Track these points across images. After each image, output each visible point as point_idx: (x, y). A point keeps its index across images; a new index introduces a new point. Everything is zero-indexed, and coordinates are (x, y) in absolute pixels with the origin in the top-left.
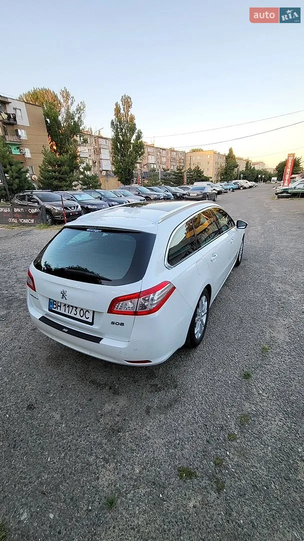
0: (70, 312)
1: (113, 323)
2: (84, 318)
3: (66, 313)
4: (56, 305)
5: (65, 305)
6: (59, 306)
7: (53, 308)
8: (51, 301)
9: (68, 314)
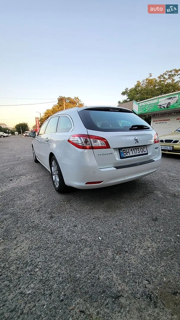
1: (155, 148)
4: (125, 152)
5: (131, 150)
6: (128, 152)
7: (124, 155)
8: (121, 151)
9: (135, 154)
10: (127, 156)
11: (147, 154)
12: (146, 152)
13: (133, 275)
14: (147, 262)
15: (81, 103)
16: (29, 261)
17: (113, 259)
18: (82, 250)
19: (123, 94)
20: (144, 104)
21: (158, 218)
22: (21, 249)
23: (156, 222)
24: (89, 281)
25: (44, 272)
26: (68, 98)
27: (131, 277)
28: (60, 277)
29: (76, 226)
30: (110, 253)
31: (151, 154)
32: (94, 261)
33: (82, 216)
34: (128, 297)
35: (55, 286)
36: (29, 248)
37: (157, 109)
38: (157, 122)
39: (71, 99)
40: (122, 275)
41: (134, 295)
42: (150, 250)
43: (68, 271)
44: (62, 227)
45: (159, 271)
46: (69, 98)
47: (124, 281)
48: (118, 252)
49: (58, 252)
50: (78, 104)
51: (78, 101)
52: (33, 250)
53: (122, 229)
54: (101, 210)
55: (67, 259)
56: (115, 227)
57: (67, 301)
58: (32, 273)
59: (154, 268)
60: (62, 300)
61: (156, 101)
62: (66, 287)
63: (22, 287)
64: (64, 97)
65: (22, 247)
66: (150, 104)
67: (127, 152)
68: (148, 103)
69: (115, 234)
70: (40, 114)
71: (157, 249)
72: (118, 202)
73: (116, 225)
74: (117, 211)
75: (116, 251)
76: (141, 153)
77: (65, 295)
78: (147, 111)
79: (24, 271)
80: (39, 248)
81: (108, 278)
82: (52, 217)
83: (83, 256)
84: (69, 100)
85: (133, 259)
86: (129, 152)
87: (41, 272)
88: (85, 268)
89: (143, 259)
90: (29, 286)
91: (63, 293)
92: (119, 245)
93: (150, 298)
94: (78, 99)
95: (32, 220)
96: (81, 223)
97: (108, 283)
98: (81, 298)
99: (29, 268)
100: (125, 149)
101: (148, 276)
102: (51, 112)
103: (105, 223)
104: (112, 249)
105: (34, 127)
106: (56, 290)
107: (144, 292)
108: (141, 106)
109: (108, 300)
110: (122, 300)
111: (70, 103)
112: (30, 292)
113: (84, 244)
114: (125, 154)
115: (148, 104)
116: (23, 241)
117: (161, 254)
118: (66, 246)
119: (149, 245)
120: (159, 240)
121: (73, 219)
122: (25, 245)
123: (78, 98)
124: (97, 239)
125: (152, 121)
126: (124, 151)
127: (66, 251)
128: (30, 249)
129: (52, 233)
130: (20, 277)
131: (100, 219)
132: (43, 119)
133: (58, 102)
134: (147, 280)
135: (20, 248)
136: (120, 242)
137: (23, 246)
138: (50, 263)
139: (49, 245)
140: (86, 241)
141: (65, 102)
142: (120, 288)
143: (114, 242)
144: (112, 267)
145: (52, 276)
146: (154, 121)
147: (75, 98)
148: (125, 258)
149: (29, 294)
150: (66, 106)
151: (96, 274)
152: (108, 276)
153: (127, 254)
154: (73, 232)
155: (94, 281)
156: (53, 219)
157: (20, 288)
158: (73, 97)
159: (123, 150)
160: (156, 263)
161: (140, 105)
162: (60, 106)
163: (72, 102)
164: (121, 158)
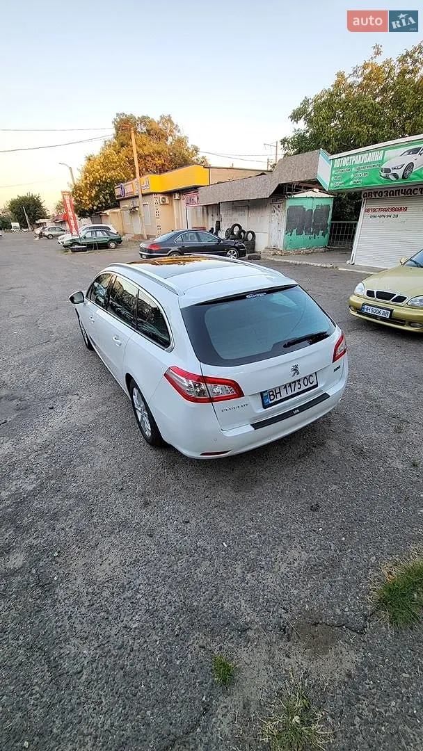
3: (289, 394)
4: (273, 395)
5: (285, 387)
6: (278, 393)
7: (271, 400)
8: (265, 396)
9: (292, 394)
10: (275, 400)
11: (316, 386)
12: (315, 384)
13: (268, 601)
14: (289, 584)
15: (180, 135)
16: (125, 583)
17: (243, 579)
18: (198, 566)
19: (296, 116)
20: (345, 162)
21: (320, 504)
22: (110, 564)
23: (316, 513)
24: (210, 611)
25: (149, 600)
26: (144, 120)
27: (265, 604)
28: (171, 606)
29: (188, 522)
30: (238, 571)
31: (323, 384)
32: (216, 583)
33: (197, 502)
34: (258, 629)
35: (166, 618)
36: (120, 563)
37: (377, 181)
38: (374, 214)
39: (151, 121)
40: (254, 602)
41: (265, 627)
42: (296, 564)
43: (182, 597)
44: (166, 525)
45: (302, 596)
46: (144, 117)
47: (254, 611)
48: (250, 568)
49: (165, 569)
50: (170, 139)
51: (171, 131)
52: (128, 566)
53: (260, 526)
54: (229, 488)
55: (179, 579)
56: (251, 524)
57: (183, 636)
58: (134, 600)
59: (296, 592)
60: (178, 635)
61: (377, 156)
62: (180, 619)
63: (125, 619)
64: (132, 117)
65: (111, 561)
66: (361, 165)
67: (276, 394)
68: (358, 160)
69: (248, 536)
70: (70, 168)
71: (306, 562)
72: (258, 468)
73: (252, 519)
74: (256, 489)
75: (248, 567)
76: (304, 388)
77: (180, 629)
78: (351, 183)
79: (122, 598)
80: (137, 561)
81: (235, 607)
82: (146, 504)
83: (201, 575)
84: (145, 125)
85: (270, 580)
86: (280, 393)
87: (146, 599)
88: (204, 593)
89: (284, 578)
90: (134, 618)
91: (177, 627)
92: (253, 557)
93: (284, 630)
94: (172, 123)
95: (116, 511)
96: (196, 515)
97: (234, 613)
98: (199, 631)
99: (128, 594)
101: (286, 602)
102: (99, 167)
103: (234, 515)
104: (243, 564)
105: (59, 208)
106: (168, 623)
107: (278, 623)
108: (340, 168)
109: (233, 633)
110: (250, 633)
111: (149, 134)
112: (136, 625)
113: (201, 556)
115: (357, 163)
116: (109, 551)
117: (312, 569)
118: (175, 558)
119: (297, 555)
120: (313, 548)
121: (182, 508)
122: (114, 558)
124: (221, 546)
125: (362, 210)
126: (271, 393)
127: (175, 567)
128: (123, 564)
129: (151, 536)
130: (118, 607)
131: (226, 508)
132: (80, 190)
133: (114, 131)
134: (284, 609)
135: (107, 562)
136: (255, 551)
137: (110, 558)
138: (155, 586)
139: (149, 556)
140: (205, 550)
141: (135, 132)
142: (249, 619)
143: (245, 552)
144: (241, 591)
145: (160, 605)
146: (367, 211)
147: (162, 118)
148: (259, 578)
149: (136, 628)
150: (140, 147)
151: (219, 601)
152: (234, 604)
153: (263, 571)
154: (184, 534)
155: (216, 610)
156: (150, 508)
157: (122, 621)
160: (300, 585)
161: (337, 164)
162: (122, 145)
163: (156, 133)
164: (265, 407)
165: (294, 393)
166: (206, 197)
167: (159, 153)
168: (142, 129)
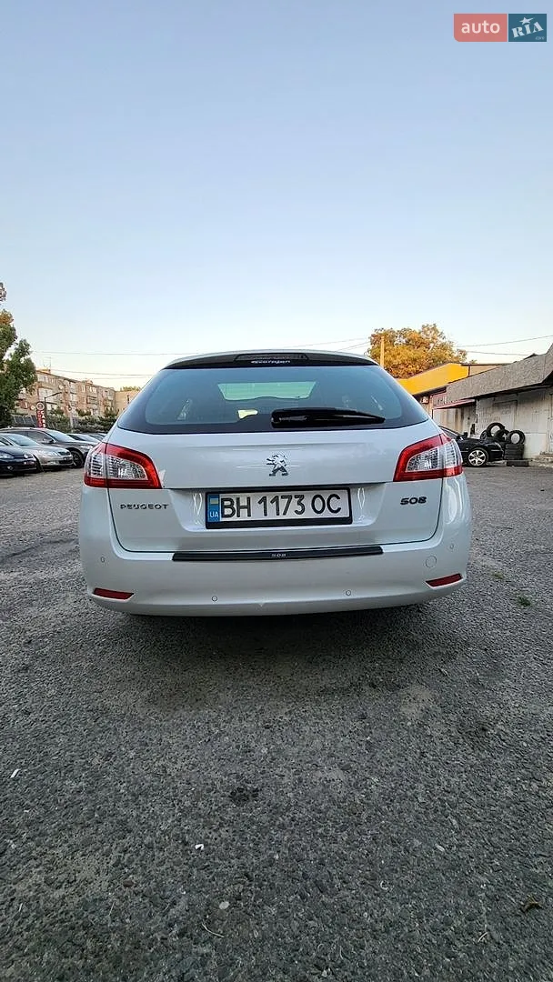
0: (281, 512)
1: (404, 502)
2: (327, 514)
3: (272, 516)
4: (231, 507)
5: (264, 499)
6: (244, 507)
7: (224, 516)
8: (213, 501)
9: (278, 518)
10: (235, 518)
11: (348, 520)
12: (344, 514)
15: (444, 341)
26: (403, 333)
31: (369, 522)
39: (412, 332)
42: (58, 894)
46: (404, 330)
50: (431, 346)
51: (434, 338)
64: (392, 331)
67: (240, 508)
76: (309, 514)
84: (405, 337)
86: (248, 507)
94: (436, 331)
100: (233, 496)
111: (408, 344)
114: (228, 511)
119: (85, 874)
123: (434, 328)
126: (227, 503)
147: (423, 327)
158: (417, 328)
159: (222, 496)
163: (414, 341)
164: (209, 525)
165: (281, 517)
166: (456, 396)
167: (415, 360)
168: (400, 340)
